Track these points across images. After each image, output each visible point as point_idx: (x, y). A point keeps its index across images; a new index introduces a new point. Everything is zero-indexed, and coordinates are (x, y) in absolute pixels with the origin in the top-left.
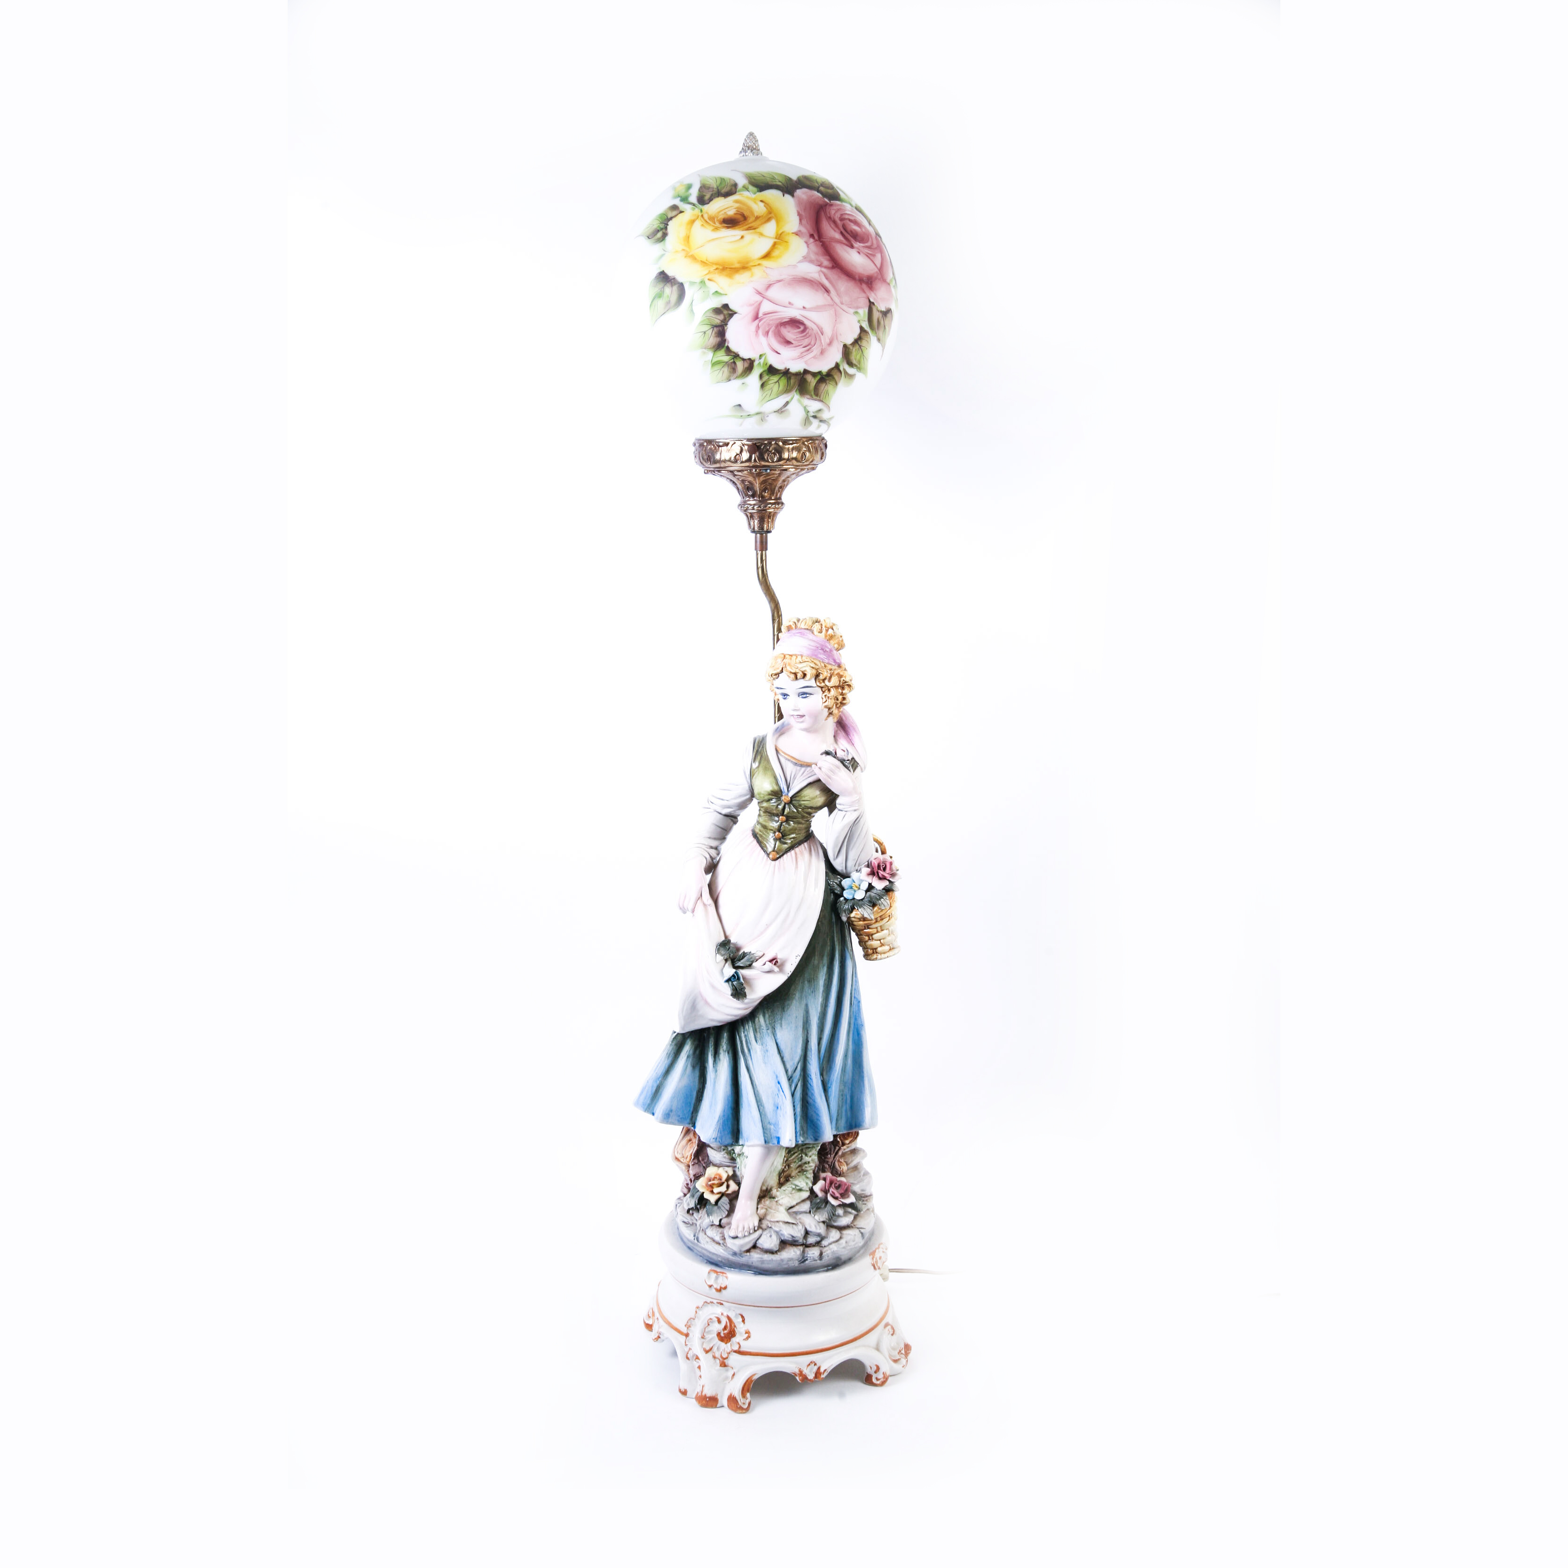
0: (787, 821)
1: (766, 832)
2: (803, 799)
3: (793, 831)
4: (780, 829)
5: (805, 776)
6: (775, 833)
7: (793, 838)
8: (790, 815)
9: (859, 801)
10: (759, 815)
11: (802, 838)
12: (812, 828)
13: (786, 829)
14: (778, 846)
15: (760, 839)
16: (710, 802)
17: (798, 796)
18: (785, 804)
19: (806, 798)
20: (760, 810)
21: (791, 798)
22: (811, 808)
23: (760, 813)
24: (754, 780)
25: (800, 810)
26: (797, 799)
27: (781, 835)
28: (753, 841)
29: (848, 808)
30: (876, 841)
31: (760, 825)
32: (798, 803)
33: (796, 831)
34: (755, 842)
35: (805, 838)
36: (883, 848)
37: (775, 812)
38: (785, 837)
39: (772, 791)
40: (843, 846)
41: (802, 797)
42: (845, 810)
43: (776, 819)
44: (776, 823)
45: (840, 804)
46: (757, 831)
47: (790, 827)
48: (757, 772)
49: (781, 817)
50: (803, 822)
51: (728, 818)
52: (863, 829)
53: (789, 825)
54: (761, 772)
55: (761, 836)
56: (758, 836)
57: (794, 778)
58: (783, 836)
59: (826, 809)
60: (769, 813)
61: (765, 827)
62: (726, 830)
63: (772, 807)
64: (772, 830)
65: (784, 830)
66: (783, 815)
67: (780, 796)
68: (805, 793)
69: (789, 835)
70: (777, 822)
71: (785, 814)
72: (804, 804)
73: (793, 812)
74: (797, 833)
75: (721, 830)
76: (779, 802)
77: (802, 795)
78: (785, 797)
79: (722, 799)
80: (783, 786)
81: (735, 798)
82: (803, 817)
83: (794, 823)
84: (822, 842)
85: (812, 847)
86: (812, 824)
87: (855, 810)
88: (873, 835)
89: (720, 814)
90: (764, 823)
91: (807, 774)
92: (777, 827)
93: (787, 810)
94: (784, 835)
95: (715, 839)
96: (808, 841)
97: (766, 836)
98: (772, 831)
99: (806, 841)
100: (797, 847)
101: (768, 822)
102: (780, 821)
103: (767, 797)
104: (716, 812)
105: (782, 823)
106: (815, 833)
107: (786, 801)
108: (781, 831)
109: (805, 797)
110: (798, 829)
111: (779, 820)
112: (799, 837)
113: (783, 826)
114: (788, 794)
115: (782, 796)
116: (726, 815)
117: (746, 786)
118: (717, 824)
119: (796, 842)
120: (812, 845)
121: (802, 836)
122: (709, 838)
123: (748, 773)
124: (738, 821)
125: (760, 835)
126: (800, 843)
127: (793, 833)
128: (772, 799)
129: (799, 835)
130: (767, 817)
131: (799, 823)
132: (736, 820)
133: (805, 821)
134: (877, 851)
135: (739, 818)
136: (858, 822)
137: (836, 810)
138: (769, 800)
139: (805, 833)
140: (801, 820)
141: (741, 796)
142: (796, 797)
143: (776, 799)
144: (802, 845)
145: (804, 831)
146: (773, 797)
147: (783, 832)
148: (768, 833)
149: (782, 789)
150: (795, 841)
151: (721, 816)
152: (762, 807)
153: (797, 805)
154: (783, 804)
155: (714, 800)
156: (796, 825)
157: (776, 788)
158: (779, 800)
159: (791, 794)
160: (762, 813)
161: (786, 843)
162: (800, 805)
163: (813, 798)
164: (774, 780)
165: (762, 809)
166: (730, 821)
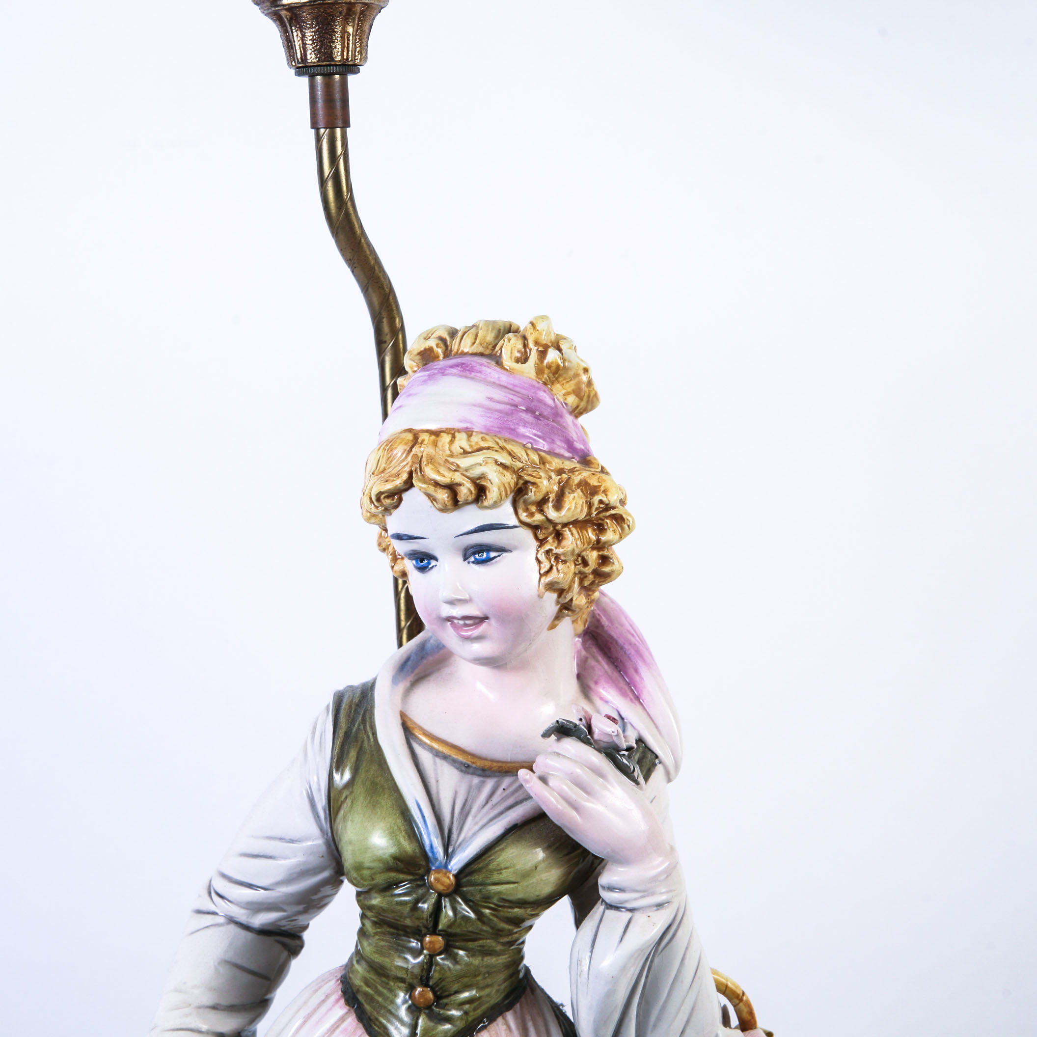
0: (448, 950)
1: (386, 985)
2: (496, 877)
3: (468, 979)
4: (428, 978)
5: (494, 806)
6: (410, 989)
7: (470, 1001)
8: (458, 931)
9: (670, 873)
10: (362, 933)
11: (495, 999)
12: (529, 961)
13: (448, 974)
14: (426, 1032)
15: (368, 1007)
16: (213, 894)
17: (479, 870)
18: (440, 895)
19: (505, 875)
20: (363, 917)
21: (456, 876)
22: (522, 903)
23: (363, 924)
24: (339, 825)
25: (487, 911)
26: (477, 878)
27: (430, 995)
28: (342, 1019)
29: (635, 899)
30: (724, 989)
31: (363, 963)
32: (480, 891)
33: (479, 978)
34: (352, 1021)
35: (507, 997)
36: (745, 1010)
37: (408, 922)
38: (445, 1001)
39: (395, 858)
40: (626, 1020)
41: (492, 871)
42: (629, 906)
43: (414, 944)
44: (415, 957)
45: (611, 889)
46: (358, 982)
47: (458, 967)
48: (349, 801)
49: (428, 939)
50: (499, 948)
51: (270, 940)
52: (687, 961)
53: (455, 959)
54: (361, 799)
55: (370, 999)
56: (360, 998)
57: (465, 813)
58: (438, 998)
59: (564, 906)
60: (391, 925)
61: (379, 971)
62: (265, 977)
63: (399, 907)
64: (402, 980)
65: (441, 980)
66: (434, 931)
67: (421, 871)
68: (500, 859)
69: (457, 992)
70: (416, 953)
71: (440, 927)
72: (500, 893)
73: (466, 919)
74: (482, 984)
75: (250, 977)
76: (421, 891)
77: (491, 867)
78: (437, 875)
79: (250, 886)
80: (432, 840)
81: (289, 880)
82: (497, 933)
83: (471, 952)
84: (557, 999)
85: (530, 1025)
86: (527, 949)
87: (660, 906)
88: (714, 972)
89: (247, 928)
90: (377, 958)
91: (503, 799)
92: (417, 971)
93: (448, 912)
94: (441, 996)
95: (232, 1008)
96: (518, 1006)
97: (386, 999)
98: (402, 985)
99: (509, 1007)
100: (484, 1027)
101: (389, 956)
102: (425, 951)
103: (381, 879)
104: (232, 927)
105: (432, 957)
107: (440, 887)
108: (431, 983)
109: (499, 870)
110: (483, 970)
111: (422, 948)
112: (488, 995)
113: (438, 964)
114: (446, 866)
115: (428, 871)
116: (264, 932)
117: (316, 841)
118: (239, 962)
119: (479, 1012)
120: (528, 1017)
121: (494, 994)
122: (214, 1008)
123: (321, 802)
124: (302, 946)
125: (366, 994)
126: (493, 1014)
127: (467, 987)
128: (397, 884)
129: (487, 991)
130: (387, 937)
131: (486, 952)
132: (298, 942)
133: (504, 944)
134: (726, 1021)
135: (306, 935)
136: (668, 943)
137: (599, 908)
138: (388, 888)
139: (505, 980)
140: (489, 943)
141: (303, 873)
142: (472, 873)
143: (411, 881)
144: (500, 1020)
145: (502, 976)
146: (401, 876)
147: (436, 984)
148: (391, 990)
149: (427, 848)
150: (475, 1010)
151: (249, 935)
152: (370, 908)
153: (478, 897)
154: (433, 899)
155: (221, 886)
156: (476, 961)
157: (408, 847)
158: (419, 886)
159: (457, 863)
160: (368, 924)
161: (448, 1019)
162: (487, 898)
163: (527, 874)
164: (400, 822)
165: (369, 914)
166: (279, 947)
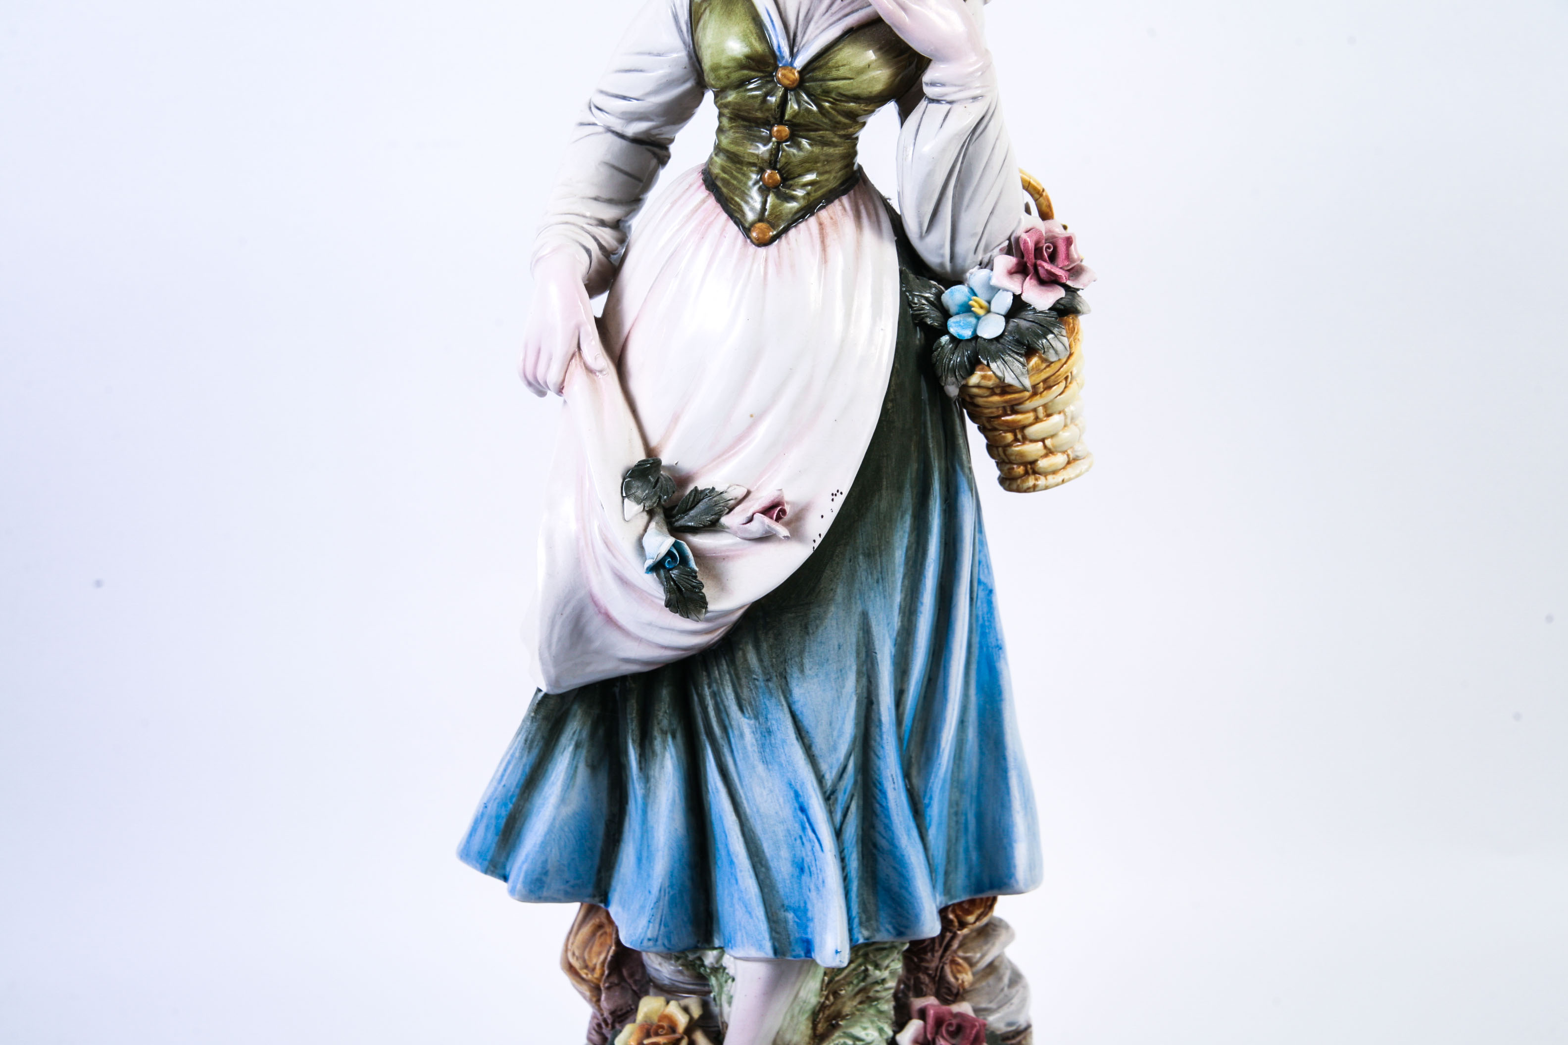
0: (793, 139)
1: (739, 170)
2: (835, 74)
3: (809, 164)
4: (776, 162)
5: (833, 14)
6: (761, 171)
7: (812, 183)
8: (802, 121)
9: (986, 69)
10: (720, 130)
11: (833, 184)
12: (860, 160)
13: (793, 159)
14: (774, 207)
15: (725, 190)
16: (593, 109)
17: (820, 67)
18: (787, 90)
19: (842, 72)
20: (721, 115)
21: (800, 72)
22: (856, 98)
23: (720, 122)
24: (699, 33)
25: (827, 104)
26: (819, 74)
27: (778, 177)
28: (704, 201)
29: (955, 92)
30: (1028, 187)
31: (721, 155)
32: (821, 86)
33: (819, 165)
34: (712, 201)
35: (842, 184)
36: (1044, 203)
37: (759, 114)
38: (791, 182)
39: (748, 57)
40: (944, 200)
41: (831, 68)
42: (949, 98)
43: (765, 132)
44: (765, 145)
45: (933, 84)
46: (716, 170)
47: (801, 154)
48: (707, 12)
49: (775, 129)
50: (836, 140)
51: (643, 148)
52: (996, 151)
53: (799, 146)
54: (718, 8)
55: (727, 183)
56: (719, 183)
57: (808, 20)
58: (784, 179)
59: (891, 109)
60: (744, 119)
61: (734, 159)
62: (639, 180)
63: (751, 101)
64: (754, 165)
65: (787, 164)
66: (781, 121)
67: (770, 69)
68: (838, 57)
69: (800, 175)
70: (766, 141)
71: (786, 117)
72: (837, 87)
73: (809, 111)
74: (821, 170)
75: (625, 177)
76: (770, 86)
77: (830, 64)
78: (784, 71)
79: (624, 98)
80: (779, 41)
81: (656, 92)
82: (835, 126)
83: (813, 142)
84: (885, 193)
85: (862, 208)
86: (861, 147)
87: (975, 98)
88: (1021, 171)
89: (622, 136)
90: (733, 148)
91: (841, 9)
92: (767, 156)
93: (793, 106)
94: (788, 177)
95: (610, 201)
96: (852, 192)
97: (740, 181)
98: (754, 169)
99: (845, 192)
100: (823, 207)
101: (742, 145)
102: (774, 139)
103: (736, 76)
104: (610, 135)
105: (779, 143)
106: (870, 173)
107: (787, 82)
108: (778, 167)
109: (837, 68)
110: (822, 158)
111: (771, 136)
112: (827, 180)
113: (784, 150)
114: (791, 64)
115: (776, 68)
116: (637, 141)
117: (680, 55)
118: (616, 164)
119: (819, 193)
120: (860, 202)
121: (832, 180)
122: (596, 199)
123: (684, 17)
124: (669, 157)
125: (723, 180)
126: (830, 197)
127: (809, 171)
128: (749, 81)
129: (826, 176)
130: (742, 130)
131: (824, 143)
132: (664, 153)
133: (841, 136)
134: (1028, 210)
135: (672, 148)
136: (981, 133)
137: (923, 104)
138: (741, 84)
139: (841, 169)
140: (828, 134)
141: (670, 84)
142: (813, 70)
143: (761, 78)
144: (837, 202)
145: (838, 165)
146: (753, 73)
147: (783, 168)
148: (744, 174)
149: (775, 48)
150: (815, 191)
151: (624, 143)
152: (726, 106)
153: (819, 91)
154: (780, 93)
155: (601, 101)
156: (817, 150)
157: (759, 47)
158: (768, 82)
159: (800, 62)
160: (725, 121)
161: (793, 198)
162: (827, 92)
163: (861, 71)
164: (751, 26)
165: (726, 111)
166: (649, 155)
